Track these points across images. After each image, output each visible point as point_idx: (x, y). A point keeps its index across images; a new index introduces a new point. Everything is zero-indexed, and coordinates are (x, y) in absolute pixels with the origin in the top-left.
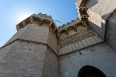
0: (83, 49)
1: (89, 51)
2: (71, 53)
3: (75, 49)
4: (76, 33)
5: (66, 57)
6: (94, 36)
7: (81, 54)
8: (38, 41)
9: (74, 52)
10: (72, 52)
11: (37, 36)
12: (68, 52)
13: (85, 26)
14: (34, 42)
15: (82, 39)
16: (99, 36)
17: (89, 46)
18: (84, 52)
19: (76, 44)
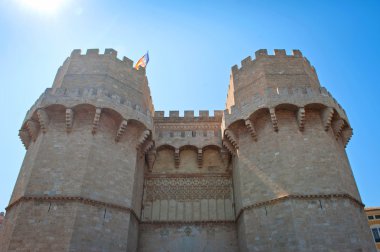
0: (197, 223)
1: (204, 232)
2: (171, 223)
3: (180, 218)
4: (198, 171)
5: (156, 230)
6: (227, 201)
7: (188, 232)
8: (115, 202)
9: (178, 224)
10: (174, 222)
11: (112, 183)
12: (164, 218)
13: (223, 161)
14: (108, 205)
15: (204, 197)
16: (234, 205)
17: (208, 222)
18: (195, 230)
19: (188, 205)
